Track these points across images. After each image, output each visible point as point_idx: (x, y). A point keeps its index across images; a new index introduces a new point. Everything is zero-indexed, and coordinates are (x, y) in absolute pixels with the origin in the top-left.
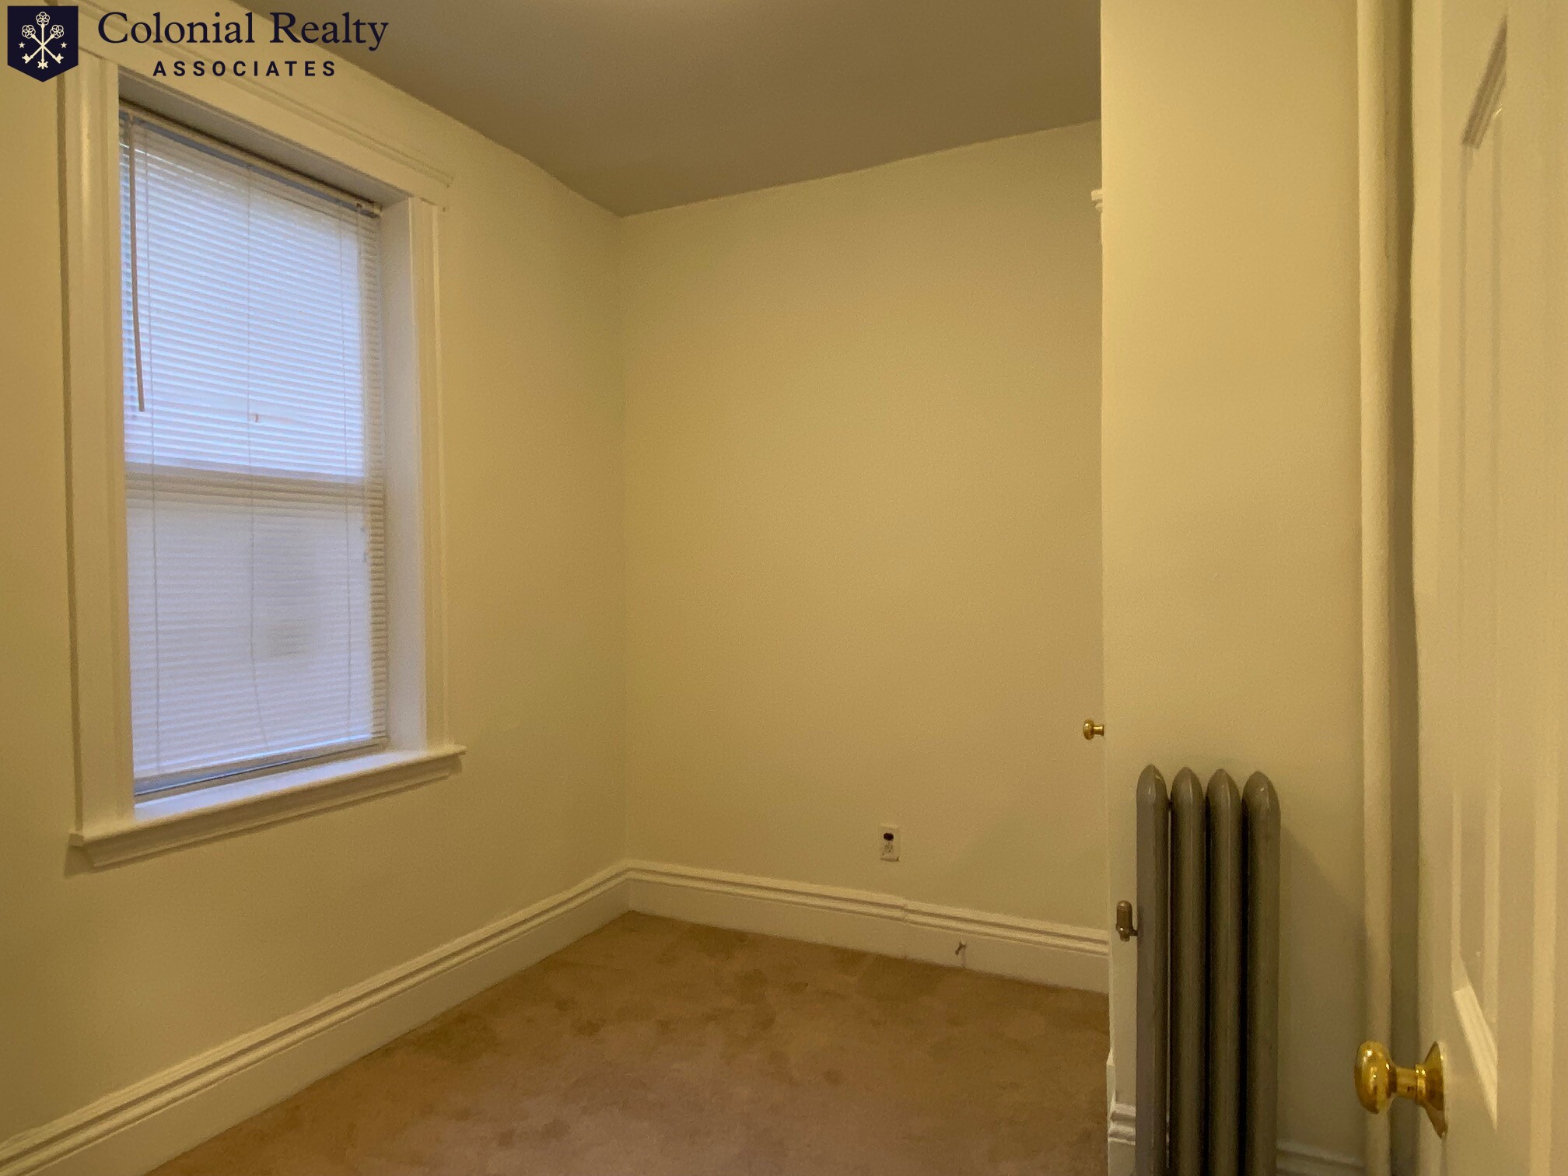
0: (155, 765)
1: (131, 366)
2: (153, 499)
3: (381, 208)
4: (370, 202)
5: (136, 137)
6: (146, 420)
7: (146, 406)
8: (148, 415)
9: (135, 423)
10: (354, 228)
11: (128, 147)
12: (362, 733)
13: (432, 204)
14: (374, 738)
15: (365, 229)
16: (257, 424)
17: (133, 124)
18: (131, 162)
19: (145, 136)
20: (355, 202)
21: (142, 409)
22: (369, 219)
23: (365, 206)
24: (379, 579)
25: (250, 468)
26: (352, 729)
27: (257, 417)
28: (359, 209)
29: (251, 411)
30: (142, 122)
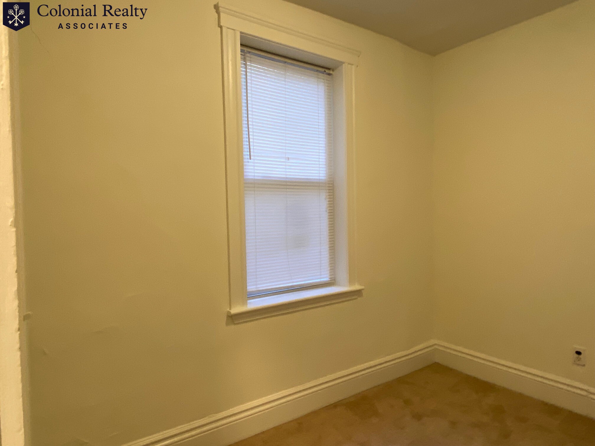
0: (255, 287)
1: (247, 140)
2: (254, 191)
3: (333, 71)
4: (329, 69)
5: (248, 58)
6: (252, 162)
7: (252, 157)
8: (253, 161)
9: (249, 164)
10: (323, 81)
11: (245, 63)
12: (326, 278)
13: (352, 65)
14: (329, 281)
15: (327, 80)
16: (289, 161)
17: (246, 53)
18: (246, 68)
19: (250, 57)
20: (323, 70)
21: (250, 159)
22: (328, 76)
23: (327, 71)
24: (331, 215)
25: (287, 178)
26: (322, 276)
27: (288, 159)
28: (325, 73)
29: (286, 157)
30: (250, 52)
